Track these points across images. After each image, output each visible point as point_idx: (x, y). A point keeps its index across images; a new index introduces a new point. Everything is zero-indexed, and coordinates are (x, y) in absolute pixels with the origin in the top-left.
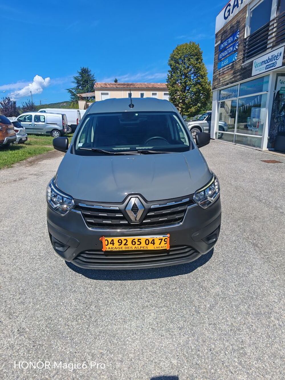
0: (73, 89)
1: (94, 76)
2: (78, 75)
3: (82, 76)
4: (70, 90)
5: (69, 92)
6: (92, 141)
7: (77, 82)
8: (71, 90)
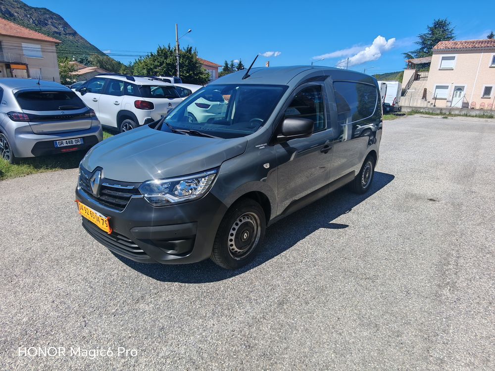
0: (412, 52)
1: (453, 32)
2: (426, 31)
3: (433, 33)
4: (408, 55)
5: (406, 57)
6: (232, 118)
7: (423, 42)
8: (410, 54)
